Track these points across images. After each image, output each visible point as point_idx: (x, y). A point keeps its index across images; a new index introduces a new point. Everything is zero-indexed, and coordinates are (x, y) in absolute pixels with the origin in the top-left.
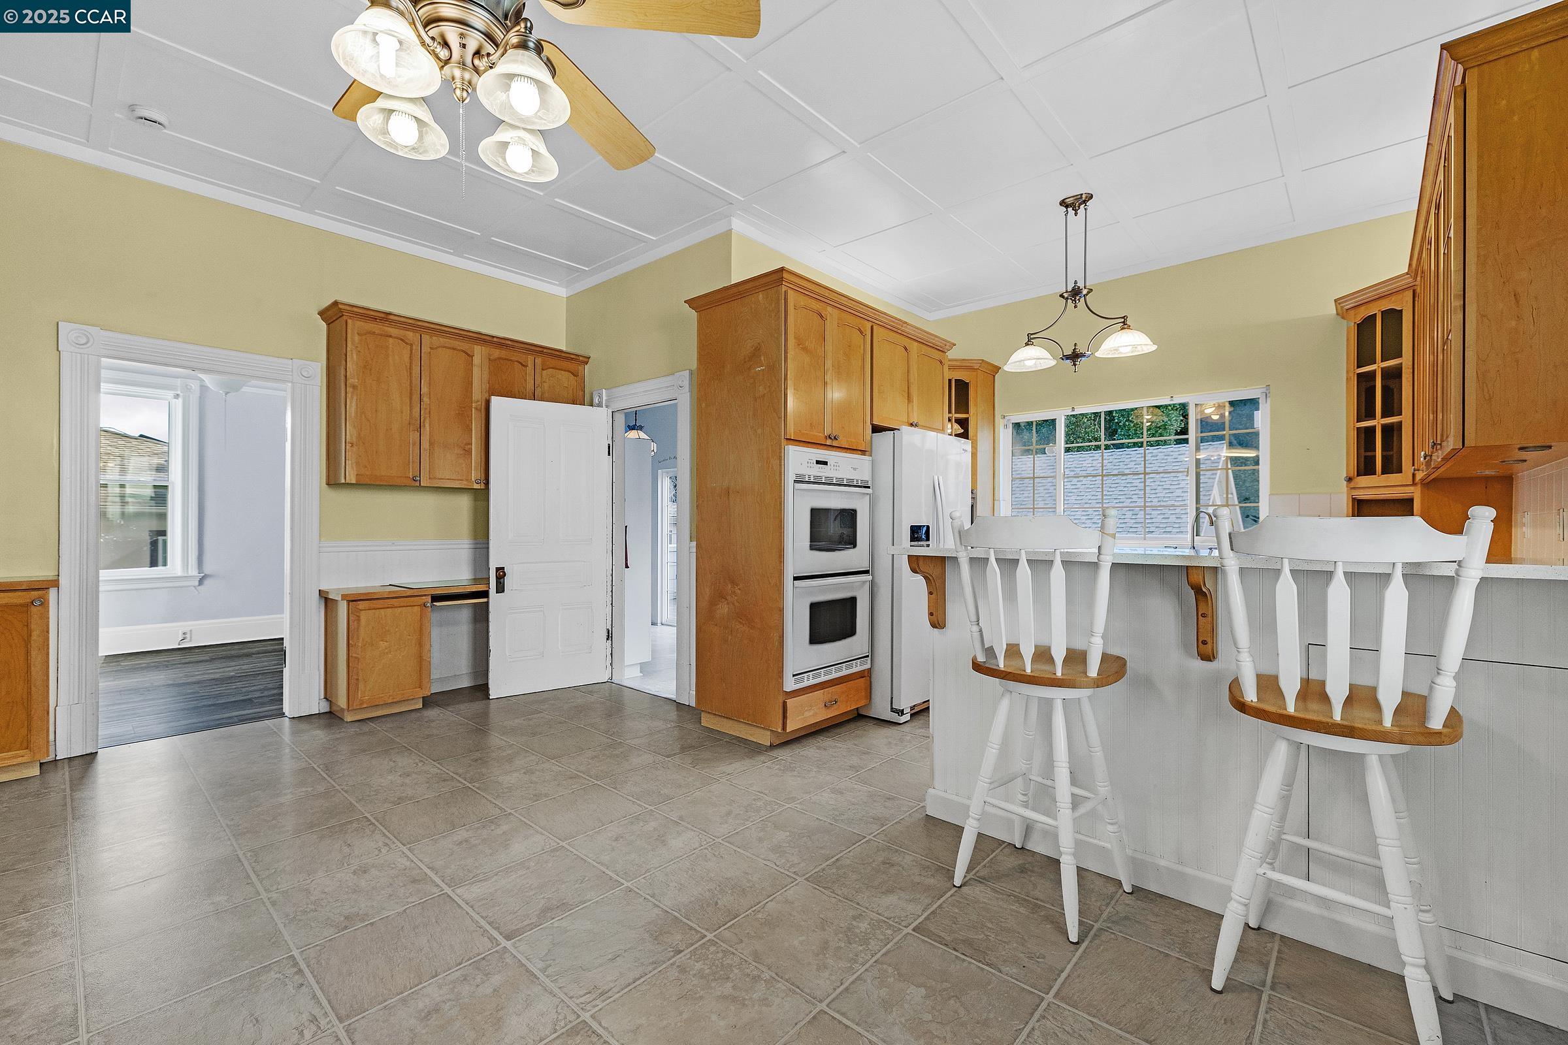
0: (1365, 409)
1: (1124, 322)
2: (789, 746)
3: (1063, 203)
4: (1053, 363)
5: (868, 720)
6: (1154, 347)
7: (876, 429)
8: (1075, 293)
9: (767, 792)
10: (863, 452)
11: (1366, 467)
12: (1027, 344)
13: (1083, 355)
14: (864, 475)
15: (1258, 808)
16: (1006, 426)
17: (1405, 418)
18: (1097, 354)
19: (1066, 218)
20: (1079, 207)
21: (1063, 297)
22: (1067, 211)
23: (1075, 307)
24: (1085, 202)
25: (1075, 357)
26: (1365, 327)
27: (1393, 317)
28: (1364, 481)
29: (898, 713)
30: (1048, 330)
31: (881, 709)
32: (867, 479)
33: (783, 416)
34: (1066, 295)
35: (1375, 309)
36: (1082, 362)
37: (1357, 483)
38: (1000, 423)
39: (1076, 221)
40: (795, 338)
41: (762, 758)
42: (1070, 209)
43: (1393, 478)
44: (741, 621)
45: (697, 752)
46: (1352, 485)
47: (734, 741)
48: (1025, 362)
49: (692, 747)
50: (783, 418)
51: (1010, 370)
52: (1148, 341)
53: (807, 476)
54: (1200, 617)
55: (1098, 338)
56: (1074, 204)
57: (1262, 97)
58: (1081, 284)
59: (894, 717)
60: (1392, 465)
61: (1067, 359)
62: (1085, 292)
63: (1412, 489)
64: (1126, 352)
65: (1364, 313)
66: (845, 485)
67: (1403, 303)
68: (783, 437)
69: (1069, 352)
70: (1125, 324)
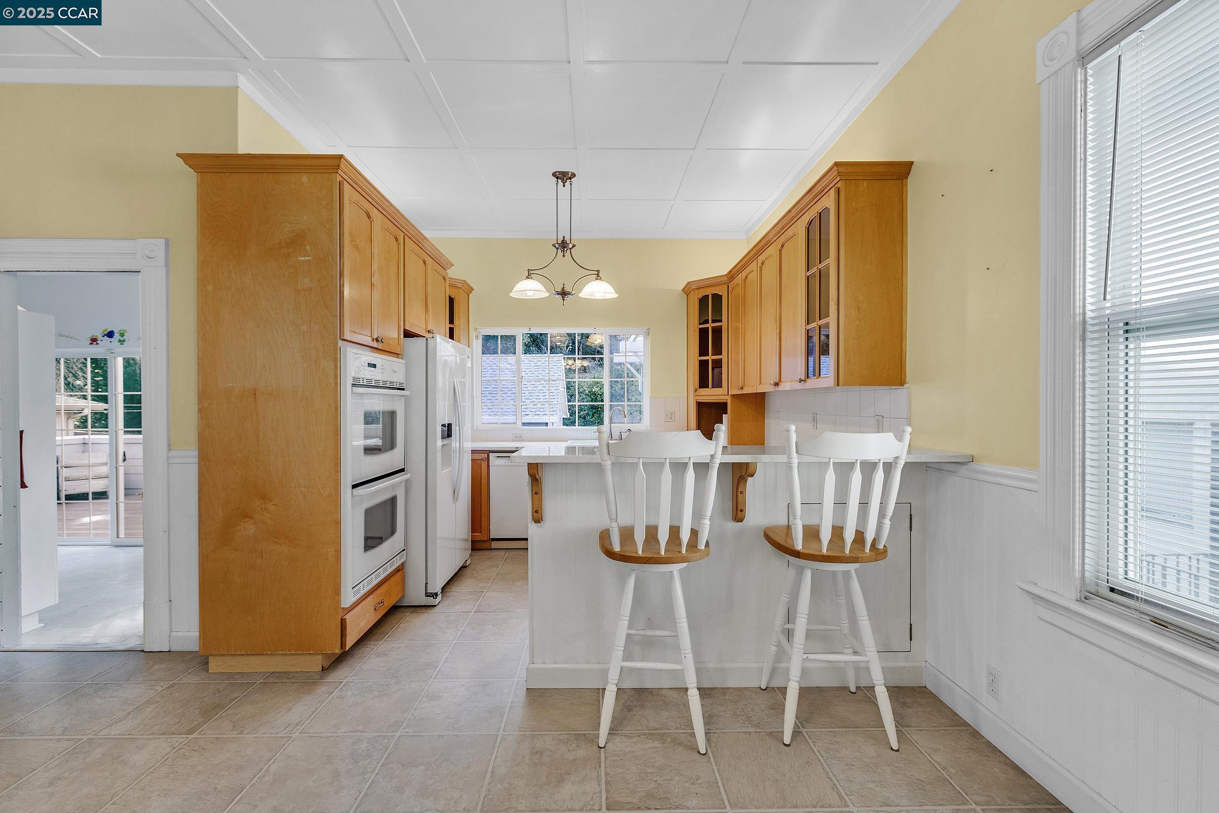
0: (703, 351)
1: (597, 274)
2: (344, 663)
3: (554, 175)
4: (546, 295)
5: (402, 609)
6: (616, 295)
7: (408, 334)
8: (563, 245)
9: (361, 728)
10: (397, 355)
11: (703, 383)
12: (527, 278)
13: (569, 294)
14: (398, 378)
15: (799, 616)
16: (477, 337)
17: (724, 357)
18: (580, 295)
19: (557, 186)
20: (566, 182)
21: (555, 247)
22: (558, 181)
23: (564, 256)
24: (570, 178)
25: (564, 294)
26: (703, 301)
27: (717, 298)
28: (704, 391)
29: (433, 597)
30: (542, 270)
31: (416, 595)
32: (402, 382)
33: (338, 315)
34: (557, 246)
35: (709, 292)
36: (568, 298)
37: (699, 393)
38: (473, 334)
39: (564, 191)
40: (350, 234)
41: (323, 689)
42: (560, 181)
43: (718, 391)
44: (278, 540)
45: (230, 712)
46: (697, 393)
47: (271, 680)
48: (526, 292)
49: (218, 707)
50: (339, 318)
51: (514, 297)
52: (613, 291)
53: (361, 379)
54: (739, 494)
55: (580, 282)
56: (563, 177)
57: (691, 149)
58: (567, 239)
59: (430, 601)
60: (718, 384)
61: (558, 294)
62: (571, 246)
63: (726, 397)
64: (599, 296)
65: (702, 293)
66: (389, 388)
67: (721, 291)
68: (339, 337)
69: (559, 290)
70: (598, 276)
